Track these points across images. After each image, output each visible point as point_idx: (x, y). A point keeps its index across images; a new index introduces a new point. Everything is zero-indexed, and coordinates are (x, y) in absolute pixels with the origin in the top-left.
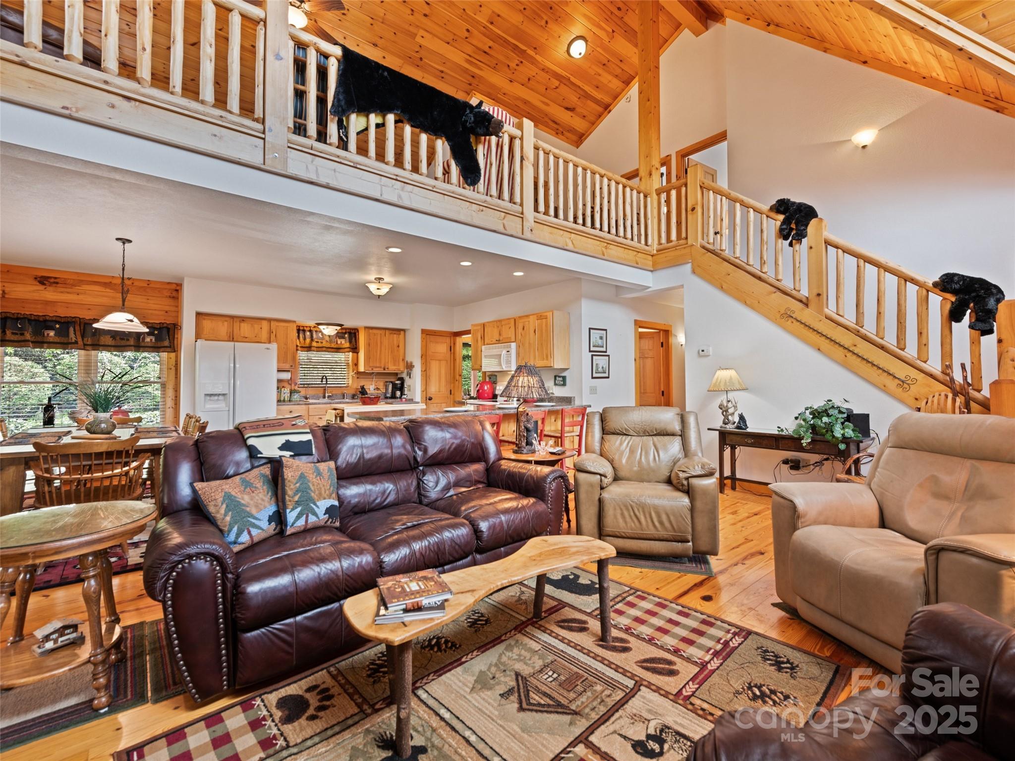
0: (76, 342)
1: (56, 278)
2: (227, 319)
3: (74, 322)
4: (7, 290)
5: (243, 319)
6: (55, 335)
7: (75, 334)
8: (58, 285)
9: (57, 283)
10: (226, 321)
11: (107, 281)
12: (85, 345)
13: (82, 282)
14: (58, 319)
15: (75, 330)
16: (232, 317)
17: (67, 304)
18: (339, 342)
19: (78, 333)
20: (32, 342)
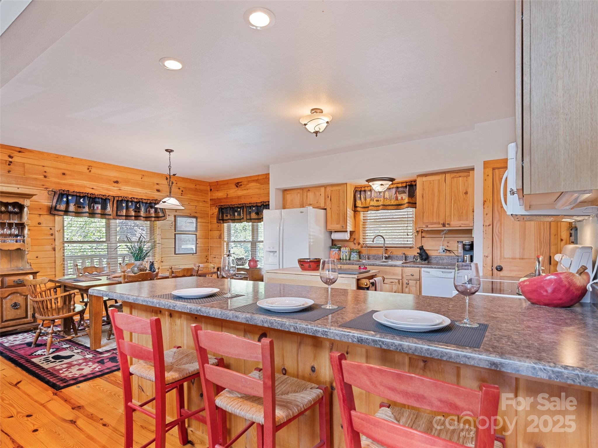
0: (243, 218)
1: (241, 182)
2: (299, 191)
3: (243, 206)
4: (228, 193)
5: (308, 189)
6: (238, 215)
7: (243, 213)
8: (242, 186)
9: (241, 185)
10: (299, 193)
11: (257, 178)
12: (247, 219)
13: (249, 182)
14: (239, 206)
15: (243, 211)
16: (302, 189)
17: (245, 196)
18: (399, 198)
19: (245, 213)
20: (231, 220)
